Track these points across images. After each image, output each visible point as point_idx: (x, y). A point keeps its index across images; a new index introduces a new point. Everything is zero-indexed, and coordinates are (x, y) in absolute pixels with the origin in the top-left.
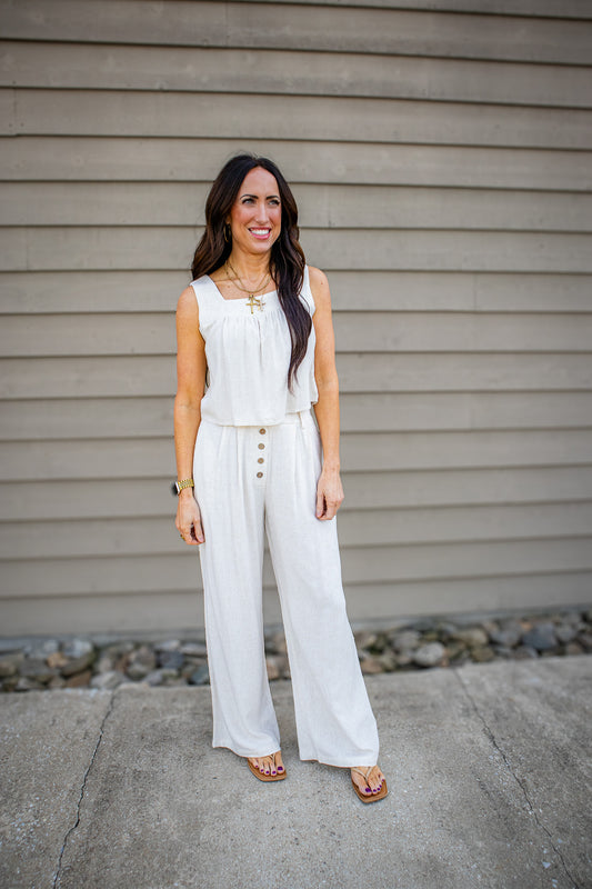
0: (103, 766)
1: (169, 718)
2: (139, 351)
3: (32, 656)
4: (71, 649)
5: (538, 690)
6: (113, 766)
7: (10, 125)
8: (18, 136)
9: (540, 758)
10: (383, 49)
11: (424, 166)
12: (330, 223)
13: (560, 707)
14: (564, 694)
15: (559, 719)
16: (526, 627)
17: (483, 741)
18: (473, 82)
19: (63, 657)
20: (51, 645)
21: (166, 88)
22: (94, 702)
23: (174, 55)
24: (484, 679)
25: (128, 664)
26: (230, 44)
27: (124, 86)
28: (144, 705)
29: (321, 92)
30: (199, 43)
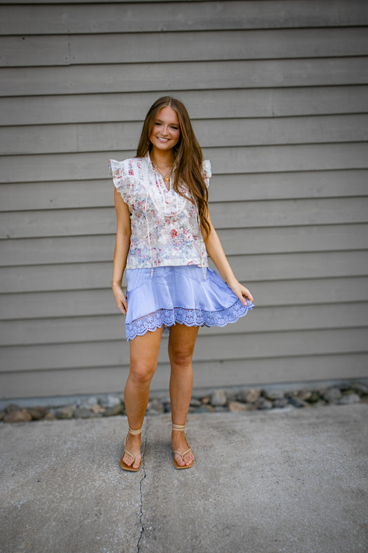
3: (81, 407)
4: (107, 402)
7: (66, 58)
8: (71, 65)
12: (273, 113)
19: (101, 407)
27: (139, 30)
29: (266, 27)
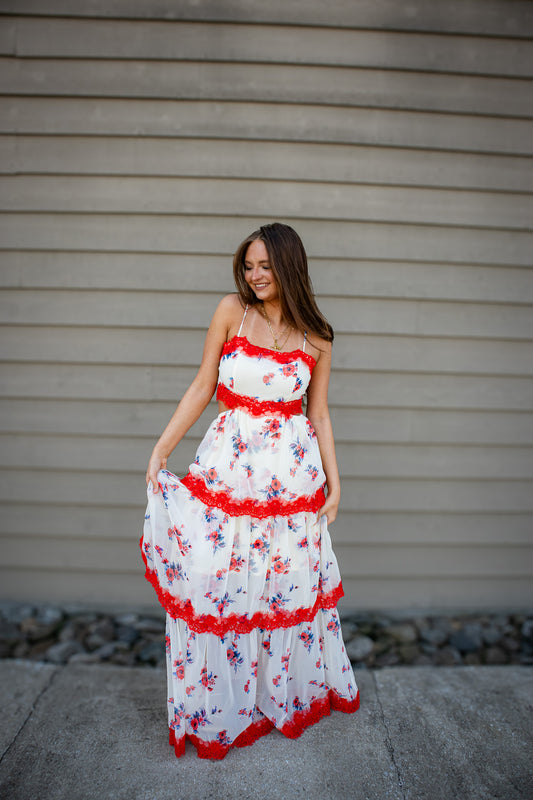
0: (23, 744)
1: (97, 699)
2: (111, 360)
5: (447, 701)
6: (32, 746)
9: (434, 780)
10: (337, 101)
11: (372, 203)
13: (465, 722)
14: (471, 708)
15: (461, 736)
16: (455, 626)
17: (382, 753)
18: (419, 129)
20: (26, 612)
21: (144, 133)
22: (37, 676)
23: (152, 105)
24: (398, 684)
25: (88, 635)
26: (202, 96)
28: (80, 683)
30: (174, 95)
